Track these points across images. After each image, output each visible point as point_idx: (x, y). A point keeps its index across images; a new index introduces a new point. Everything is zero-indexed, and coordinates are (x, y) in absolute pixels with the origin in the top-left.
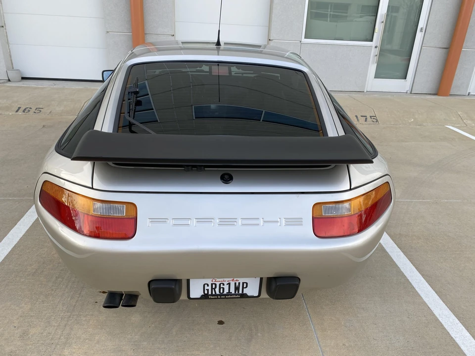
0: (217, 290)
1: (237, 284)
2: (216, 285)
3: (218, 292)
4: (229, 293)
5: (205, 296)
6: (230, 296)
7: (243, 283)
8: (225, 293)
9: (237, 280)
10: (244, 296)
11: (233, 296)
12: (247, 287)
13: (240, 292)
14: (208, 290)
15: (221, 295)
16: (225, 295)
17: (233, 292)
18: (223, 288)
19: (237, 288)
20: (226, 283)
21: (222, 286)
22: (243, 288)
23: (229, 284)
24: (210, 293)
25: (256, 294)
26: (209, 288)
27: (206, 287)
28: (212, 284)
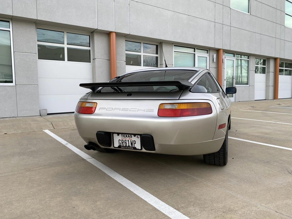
0: (124, 143)
1: (132, 141)
2: (123, 140)
3: (124, 145)
4: (129, 146)
5: (120, 147)
6: (129, 148)
7: (134, 141)
8: (127, 146)
9: (131, 139)
10: (135, 148)
11: (130, 148)
12: (135, 144)
13: (133, 146)
14: (120, 143)
15: (126, 146)
16: (127, 147)
17: (131, 146)
18: (126, 143)
19: (132, 144)
20: (127, 140)
21: (126, 142)
22: (134, 144)
23: (128, 141)
24: (121, 145)
25: (140, 148)
26: (121, 142)
27: (120, 142)
28: (122, 140)
